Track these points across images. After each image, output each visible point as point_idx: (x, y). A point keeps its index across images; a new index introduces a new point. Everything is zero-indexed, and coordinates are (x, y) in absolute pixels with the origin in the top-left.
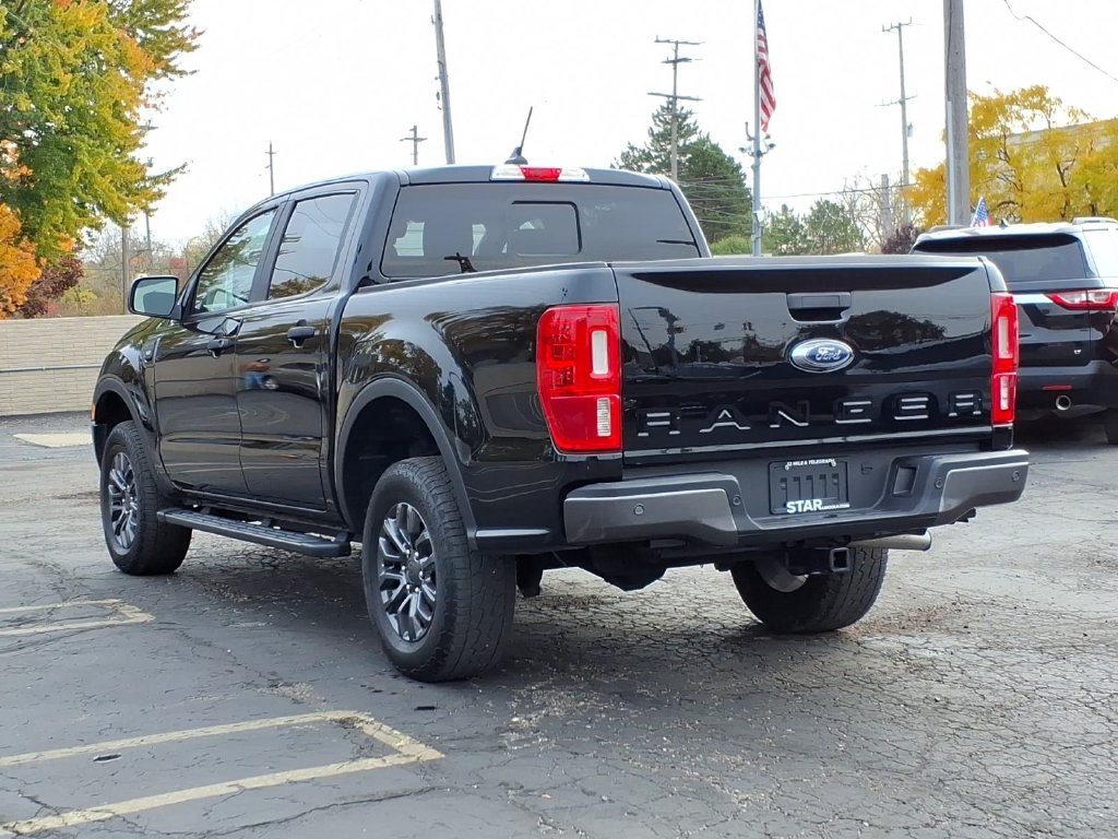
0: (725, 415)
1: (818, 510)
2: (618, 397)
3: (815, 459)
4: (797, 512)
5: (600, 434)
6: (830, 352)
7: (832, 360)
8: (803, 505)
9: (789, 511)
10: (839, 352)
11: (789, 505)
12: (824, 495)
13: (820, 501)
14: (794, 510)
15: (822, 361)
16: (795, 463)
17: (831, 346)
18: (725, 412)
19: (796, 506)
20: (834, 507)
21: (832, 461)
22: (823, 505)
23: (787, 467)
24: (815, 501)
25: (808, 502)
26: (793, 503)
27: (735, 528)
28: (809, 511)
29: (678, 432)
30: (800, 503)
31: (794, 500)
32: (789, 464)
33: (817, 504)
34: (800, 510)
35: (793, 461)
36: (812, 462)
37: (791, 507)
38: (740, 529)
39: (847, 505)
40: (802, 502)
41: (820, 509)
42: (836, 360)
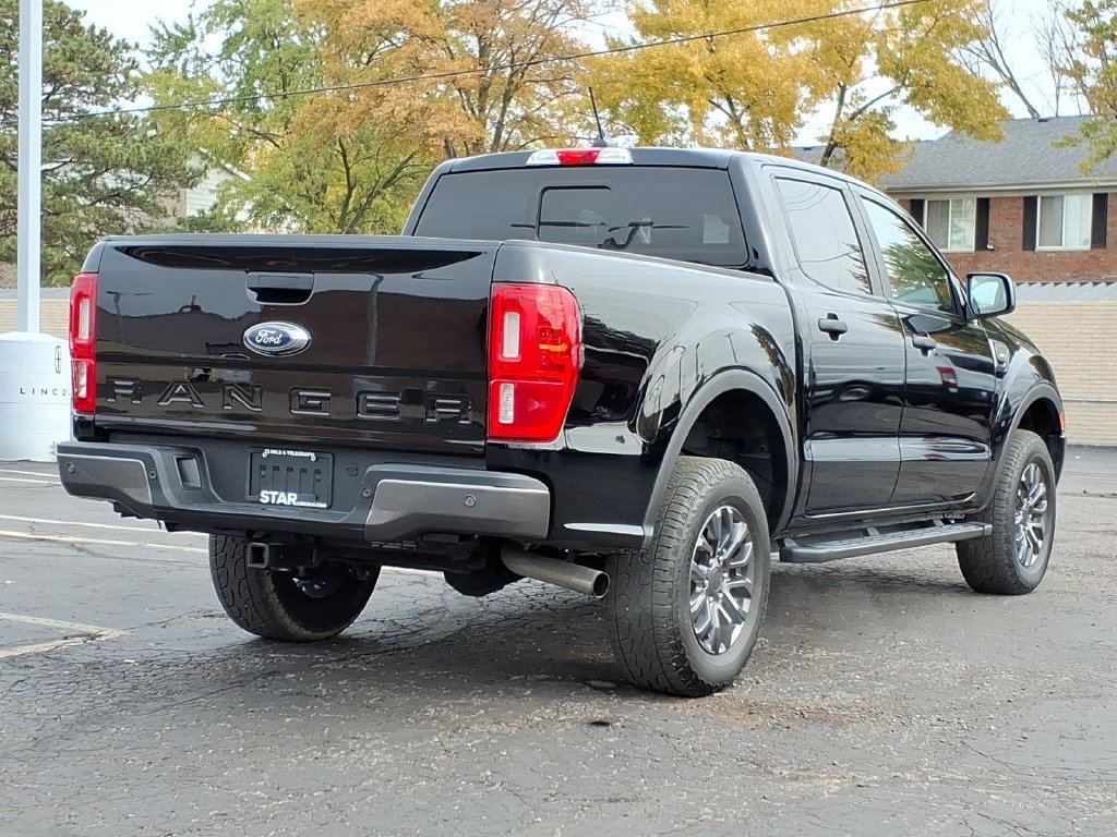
0: (181, 390)
1: (292, 505)
2: (93, 362)
3: (294, 450)
4: (269, 503)
7: (272, 344)
8: (277, 497)
9: (262, 501)
10: (281, 335)
11: (263, 493)
12: (298, 492)
13: (295, 495)
14: (267, 500)
16: (273, 452)
17: (273, 330)
18: (181, 387)
19: (270, 496)
20: (309, 504)
21: (312, 455)
22: (298, 500)
23: (264, 455)
24: (290, 495)
25: (282, 494)
26: (267, 492)
27: (151, 503)
28: (282, 504)
30: (274, 493)
31: (269, 490)
32: (267, 452)
34: (273, 502)
35: (270, 449)
36: (291, 453)
37: (265, 496)
38: (155, 504)
39: (324, 506)
40: (277, 493)
41: (294, 504)
42: (277, 345)
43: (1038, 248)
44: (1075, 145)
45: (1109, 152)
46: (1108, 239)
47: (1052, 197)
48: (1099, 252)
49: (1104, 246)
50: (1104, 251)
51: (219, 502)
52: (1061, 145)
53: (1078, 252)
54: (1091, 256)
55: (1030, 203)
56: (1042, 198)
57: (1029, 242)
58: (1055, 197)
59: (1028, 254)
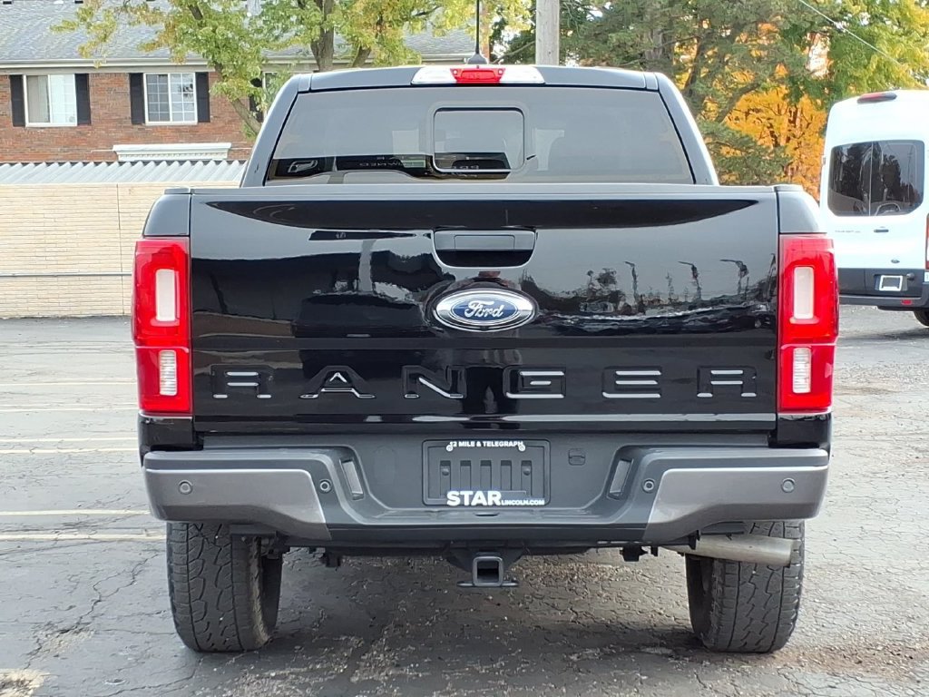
0: (338, 378)
1: (494, 505)
2: (187, 350)
3: (494, 440)
4: (462, 505)
5: (163, 392)
6: (485, 306)
7: (490, 317)
8: (471, 498)
9: (449, 503)
10: (502, 307)
11: (450, 495)
13: (499, 494)
14: (458, 501)
15: (474, 318)
16: (462, 444)
17: (490, 300)
18: (337, 375)
19: (462, 497)
20: (520, 503)
21: (519, 444)
22: (503, 498)
23: (450, 448)
24: (490, 493)
25: (480, 493)
26: (457, 493)
27: (324, 521)
28: (481, 505)
29: (269, 396)
30: (467, 494)
31: (459, 490)
32: (453, 445)
33: (495, 497)
34: (467, 503)
35: (457, 440)
36: (489, 444)
37: (453, 498)
38: (330, 522)
39: (542, 502)
40: (471, 493)
41: (498, 503)
42: (496, 318)
43: (28, 124)
44: (73, 29)
45: (106, 37)
46: (92, 116)
47: (37, 76)
48: (85, 128)
49: (89, 123)
50: (90, 127)
51: (384, 510)
52: (59, 29)
53: (65, 127)
54: (78, 132)
55: (16, 81)
56: (27, 77)
57: (19, 119)
58: (39, 75)
59: (19, 129)
